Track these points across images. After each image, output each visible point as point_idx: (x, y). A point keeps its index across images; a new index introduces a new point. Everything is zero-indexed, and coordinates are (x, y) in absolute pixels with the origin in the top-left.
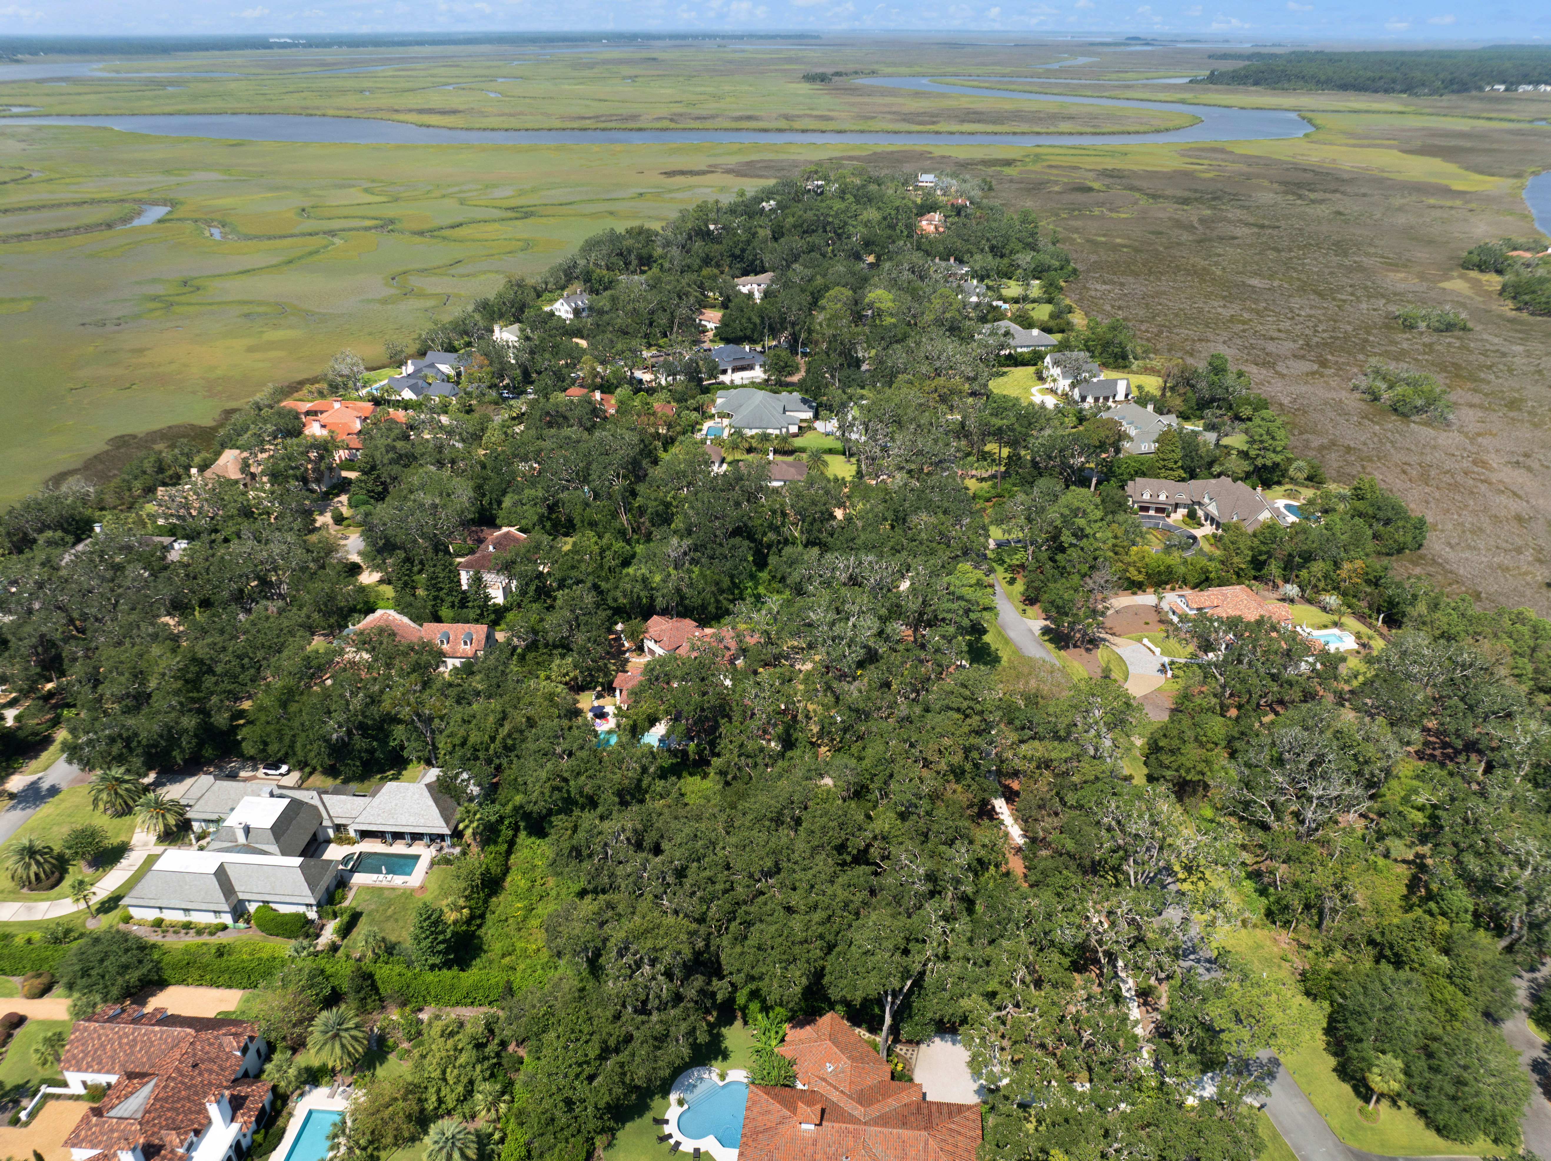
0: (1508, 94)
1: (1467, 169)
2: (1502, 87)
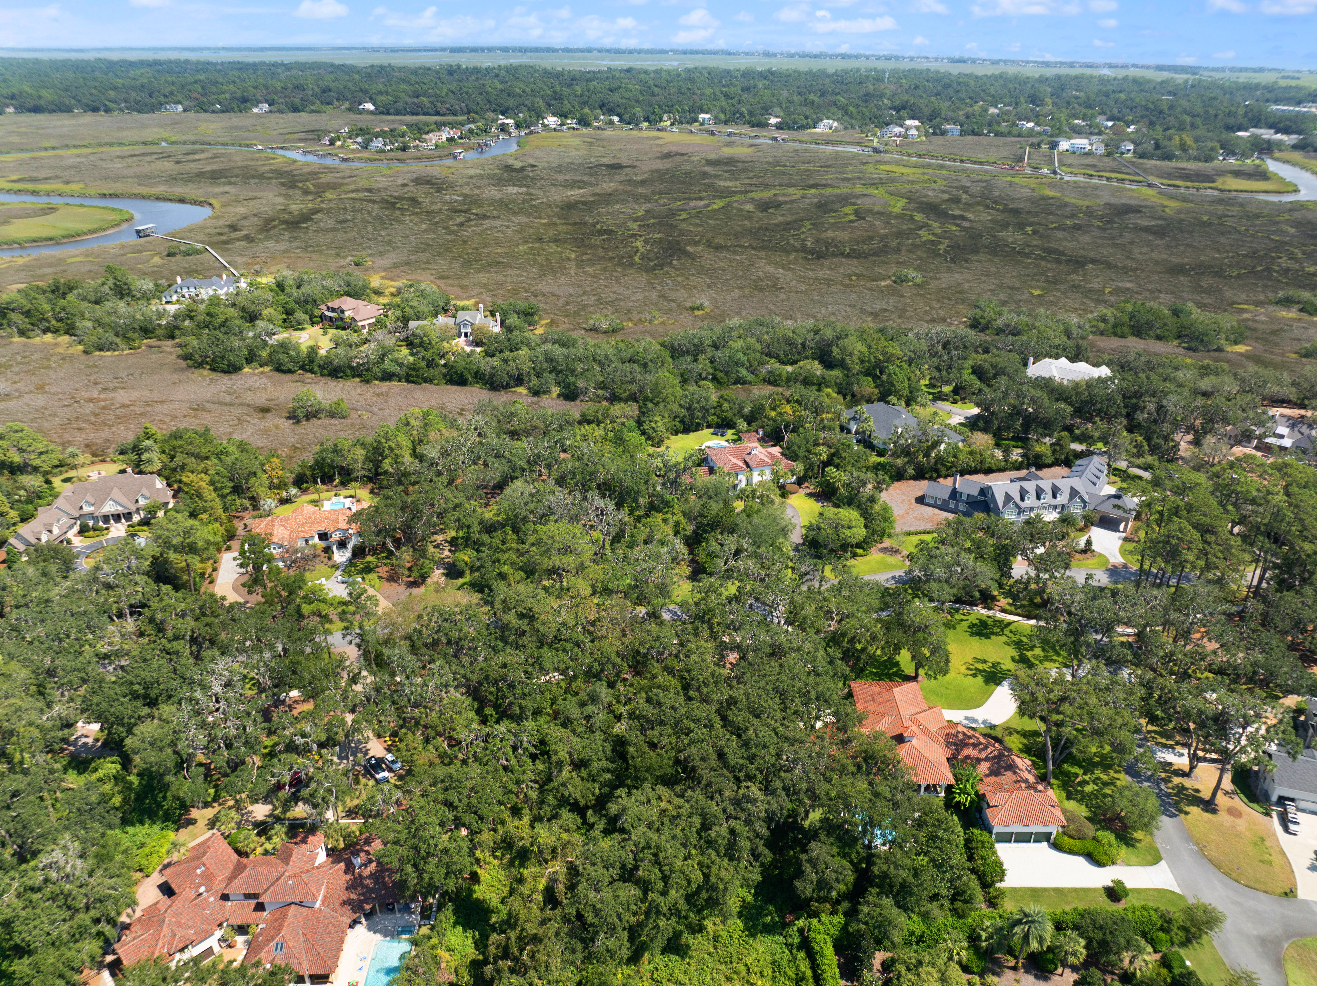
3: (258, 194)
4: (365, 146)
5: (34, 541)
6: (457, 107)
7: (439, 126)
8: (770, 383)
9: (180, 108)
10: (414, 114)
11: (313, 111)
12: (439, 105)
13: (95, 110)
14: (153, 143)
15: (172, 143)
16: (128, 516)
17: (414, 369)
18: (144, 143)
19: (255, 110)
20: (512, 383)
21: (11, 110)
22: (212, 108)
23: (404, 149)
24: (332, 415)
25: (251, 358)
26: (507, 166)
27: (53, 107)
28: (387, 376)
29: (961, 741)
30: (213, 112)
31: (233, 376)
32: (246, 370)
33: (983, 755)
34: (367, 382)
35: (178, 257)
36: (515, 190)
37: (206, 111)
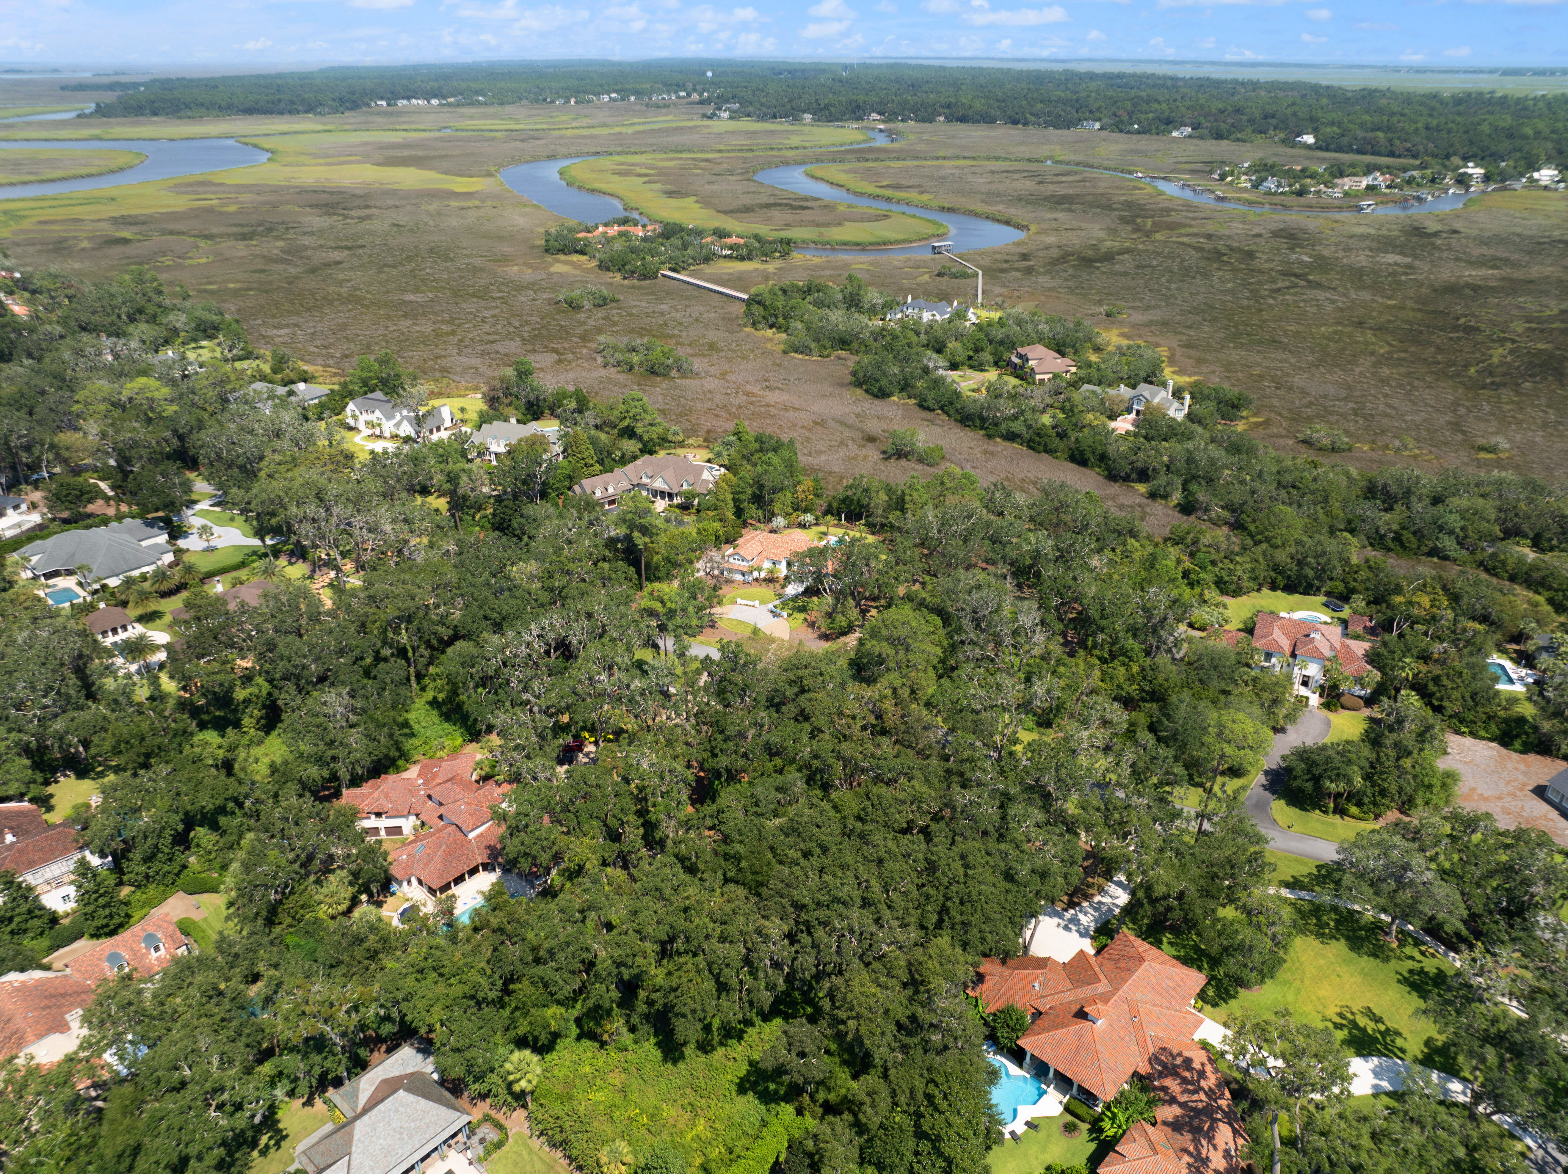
0: (390, 109)
1: (446, 173)
2: (384, 103)
3: (1083, 225)
4: (1255, 186)
5: (589, 491)
6: (1421, 147)
7: (1369, 170)
8: (1487, 570)
9: (1097, 125)
10: (1359, 152)
11: (1238, 140)
12: (1397, 142)
13: (1015, 122)
14: (1037, 161)
15: (1057, 162)
16: (671, 496)
17: (1038, 435)
18: (1029, 160)
19: (1175, 134)
20: (1134, 476)
21: (942, 119)
22: (1128, 128)
23: (1300, 193)
24: (920, 460)
25: (905, 386)
26: (1417, 229)
27: (977, 117)
28: (1011, 437)
29: (1175, 1066)
30: (1128, 132)
31: (877, 402)
32: (895, 398)
33: (1183, 1098)
34: (990, 437)
35: (946, 278)
36: (1399, 259)
37: (1121, 131)
